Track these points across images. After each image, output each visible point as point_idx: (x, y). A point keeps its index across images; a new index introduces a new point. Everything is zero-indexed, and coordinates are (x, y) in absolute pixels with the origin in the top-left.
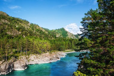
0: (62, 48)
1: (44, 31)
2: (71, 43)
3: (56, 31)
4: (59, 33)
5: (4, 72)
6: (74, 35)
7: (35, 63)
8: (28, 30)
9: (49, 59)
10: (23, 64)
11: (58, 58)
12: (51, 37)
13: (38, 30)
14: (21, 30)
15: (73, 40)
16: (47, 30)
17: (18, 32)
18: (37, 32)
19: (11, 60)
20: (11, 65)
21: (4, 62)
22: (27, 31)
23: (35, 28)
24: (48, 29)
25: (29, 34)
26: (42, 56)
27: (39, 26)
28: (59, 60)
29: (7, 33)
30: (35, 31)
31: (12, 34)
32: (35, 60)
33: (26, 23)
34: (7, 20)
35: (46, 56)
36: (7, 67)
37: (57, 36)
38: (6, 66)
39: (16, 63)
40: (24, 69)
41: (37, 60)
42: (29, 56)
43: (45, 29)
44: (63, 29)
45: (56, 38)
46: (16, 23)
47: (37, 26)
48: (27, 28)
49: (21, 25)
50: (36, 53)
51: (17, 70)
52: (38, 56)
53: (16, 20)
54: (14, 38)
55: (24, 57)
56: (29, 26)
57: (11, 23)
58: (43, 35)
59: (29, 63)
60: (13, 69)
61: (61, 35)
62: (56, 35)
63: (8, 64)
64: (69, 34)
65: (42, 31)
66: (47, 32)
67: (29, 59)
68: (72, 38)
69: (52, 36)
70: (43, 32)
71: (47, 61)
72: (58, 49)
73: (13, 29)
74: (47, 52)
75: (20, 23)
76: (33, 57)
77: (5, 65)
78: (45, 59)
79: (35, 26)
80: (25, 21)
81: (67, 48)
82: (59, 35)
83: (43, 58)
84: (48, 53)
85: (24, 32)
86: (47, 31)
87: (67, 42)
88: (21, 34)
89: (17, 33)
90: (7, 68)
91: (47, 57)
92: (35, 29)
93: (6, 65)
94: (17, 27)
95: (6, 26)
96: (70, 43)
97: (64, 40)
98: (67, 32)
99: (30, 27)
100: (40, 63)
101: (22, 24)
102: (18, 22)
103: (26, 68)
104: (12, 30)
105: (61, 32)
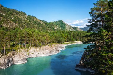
0: (61, 40)
1: (42, 23)
3: (55, 23)
4: (58, 26)
5: (3, 66)
6: (72, 27)
7: (35, 56)
8: (26, 22)
9: (49, 52)
10: (23, 58)
11: (58, 51)
12: (49, 29)
13: (36, 22)
14: (17, 22)
15: (72, 32)
17: (14, 24)
18: (35, 24)
19: (10, 54)
20: (11, 59)
21: (3, 55)
22: (24, 23)
24: (46, 21)
25: (26, 27)
26: (42, 48)
27: (37, 18)
28: (60, 52)
29: (3, 25)
30: (32, 23)
31: (8, 26)
32: (34, 53)
33: (23, 15)
34: (2, 11)
35: (46, 49)
36: (6, 61)
38: (5, 60)
39: (15, 56)
40: (24, 63)
41: (37, 53)
42: (29, 49)
43: (43, 21)
44: (61, 22)
45: (54, 30)
46: (12, 14)
47: (35, 18)
48: (24, 20)
49: (17, 17)
50: (36, 45)
51: (17, 63)
53: (12, 12)
54: (11, 30)
55: (23, 50)
56: (26, 18)
57: (6, 15)
58: (41, 28)
59: (29, 57)
60: (12, 63)
61: (59, 27)
62: (54, 28)
63: (7, 58)
64: (67, 27)
65: (40, 23)
66: (45, 25)
67: (28, 52)
68: (70, 30)
69: (50, 29)
71: (47, 54)
72: (57, 41)
73: (9, 21)
74: (46, 45)
75: (16, 15)
76: (32, 50)
77: (4, 59)
78: (45, 51)
79: (32, 18)
80: (22, 12)
81: (66, 41)
82: (58, 27)
83: (43, 51)
84: (48, 46)
85: (21, 24)
86: (45, 23)
87: (66, 34)
88: (18, 26)
89: (13, 25)
90: (6, 62)
91: (47, 49)
92: (32, 21)
93: (5, 58)
94: (13, 18)
95: (1, 18)
96: (69, 36)
97: (63, 32)
98: (65, 24)
99: (28, 19)
100: (40, 56)
101: (18, 16)
102: (14, 13)
103: (26, 61)
104: (8, 22)
105: (59, 24)
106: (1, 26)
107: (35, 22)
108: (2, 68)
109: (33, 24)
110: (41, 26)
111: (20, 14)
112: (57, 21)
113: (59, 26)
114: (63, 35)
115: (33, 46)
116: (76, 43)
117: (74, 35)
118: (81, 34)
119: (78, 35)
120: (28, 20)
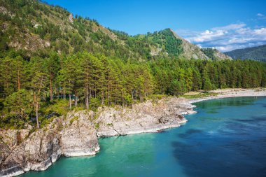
0: (177, 86)
1: (114, 37)
2: (201, 72)
3: (150, 39)
4: (158, 45)
5: (38, 162)
6: (201, 50)
7: (116, 133)
8: (70, 36)
9: (156, 120)
10: (89, 138)
11: (181, 117)
12: (134, 56)
13: (97, 37)
14: (48, 35)
15: (205, 63)
16: (122, 36)
17: (40, 41)
18: (96, 42)
19: (50, 126)
20: (55, 141)
21: (34, 130)
22: (67, 40)
23: (88, 30)
24: (124, 33)
25: (72, 49)
26: (134, 110)
27: (100, 24)
28: (184, 121)
29: (11, 44)
30: (88, 39)
31: (26, 48)
32: (115, 125)
33: (61, 16)
34: (6, 6)
35: (145, 112)
36: (44, 146)
37: (152, 54)
38: (41, 144)
40: (94, 153)
41: (122, 125)
42: (97, 113)
43: (117, 34)
44: (168, 34)
45: (149, 58)
46: (34, 14)
47: (94, 24)
48: (66, 32)
49: (46, 21)
50: (118, 101)
51: (72, 154)
53: (32, 7)
54: (32, 59)
55: (81, 115)
56: (71, 24)
57: (17, 17)
58: (113, 52)
59: (99, 134)
60: (59, 152)
61: (163, 51)
62: (149, 51)
63: (45, 137)
64: (186, 48)
65: (108, 38)
66: (123, 43)
67: (97, 121)
68: (196, 57)
69: (137, 54)
70: (112, 41)
71: (151, 126)
72: (165, 89)
73: (25, 32)
74: (145, 100)
75: (44, 17)
76: (108, 115)
77: (39, 142)
78: (145, 119)
79: (88, 25)
80: (58, 9)
81: (190, 88)
82: (159, 50)
83: (139, 117)
85: (58, 41)
86: (123, 39)
87: (190, 70)
88: (51, 47)
89: (38, 44)
90: (46, 150)
91: (149, 113)
92: (88, 33)
93: (42, 139)
94: (36, 26)
95: (7, 24)
96: (198, 74)
98: (179, 42)
99: (75, 27)
100: (130, 133)
101: (49, 19)
102: (38, 12)
104: (25, 37)
105: (162, 40)
106: (7, 48)
107: (96, 35)
108: (35, 167)
109: (91, 42)
110: (113, 47)
111: (54, 12)
112: (155, 33)
113: (163, 46)
114: (183, 71)
115: (108, 104)
116: (220, 96)
117: (211, 72)
118: (232, 69)
119: (223, 71)
120: (77, 31)
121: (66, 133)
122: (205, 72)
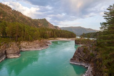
0: (46, 36)
6: (54, 26)
7: (26, 50)
8: (11, 16)
9: (40, 46)
10: (17, 51)
14: (2, 15)
15: (55, 30)
18: (20, 19)
19: (2, 47)
20: (3, 52)
23: (18, 15)
24: (30, 18)
25: (11, 21)
26: (33, 43)
30: (18, 18)
35: (36, 43)
37: (39, 26)
41: (29, 47)
42: (20, 43)
44: (45, 20)
47: (20, 13)
48: (9, 14)
49: (1, 9)
50: (27, 40)
52: (30, 43)
56: (11, 12)
58: (26, 23)
59: (20, 50)
61: (43, 25)
62: (38, 24)
64: (49, 25)
66: (30, 21)
67: (20, 46)
68: (52, 28)
69: (34, 25)
70: (26, 20)
74: (36, 40)
78: (36, 46)
79: (18, 13)
81: (50, 37)
82: (41, 25)
83: (34, 45)
84: (38, 41)
85: (6, 17)
87: (50, 31)
88: (3, 19)
91: (38, 44)
96: (52, 33)
98: (48, 23)
99: (13, 13)
105: (42, 22)
107: (21, 17)
111: (5, 7)
112: (41, 19)
115: (24, 40)
118: (62, 32)
120: (13, 15)
121: (8, 49)
122: (55, 33)
